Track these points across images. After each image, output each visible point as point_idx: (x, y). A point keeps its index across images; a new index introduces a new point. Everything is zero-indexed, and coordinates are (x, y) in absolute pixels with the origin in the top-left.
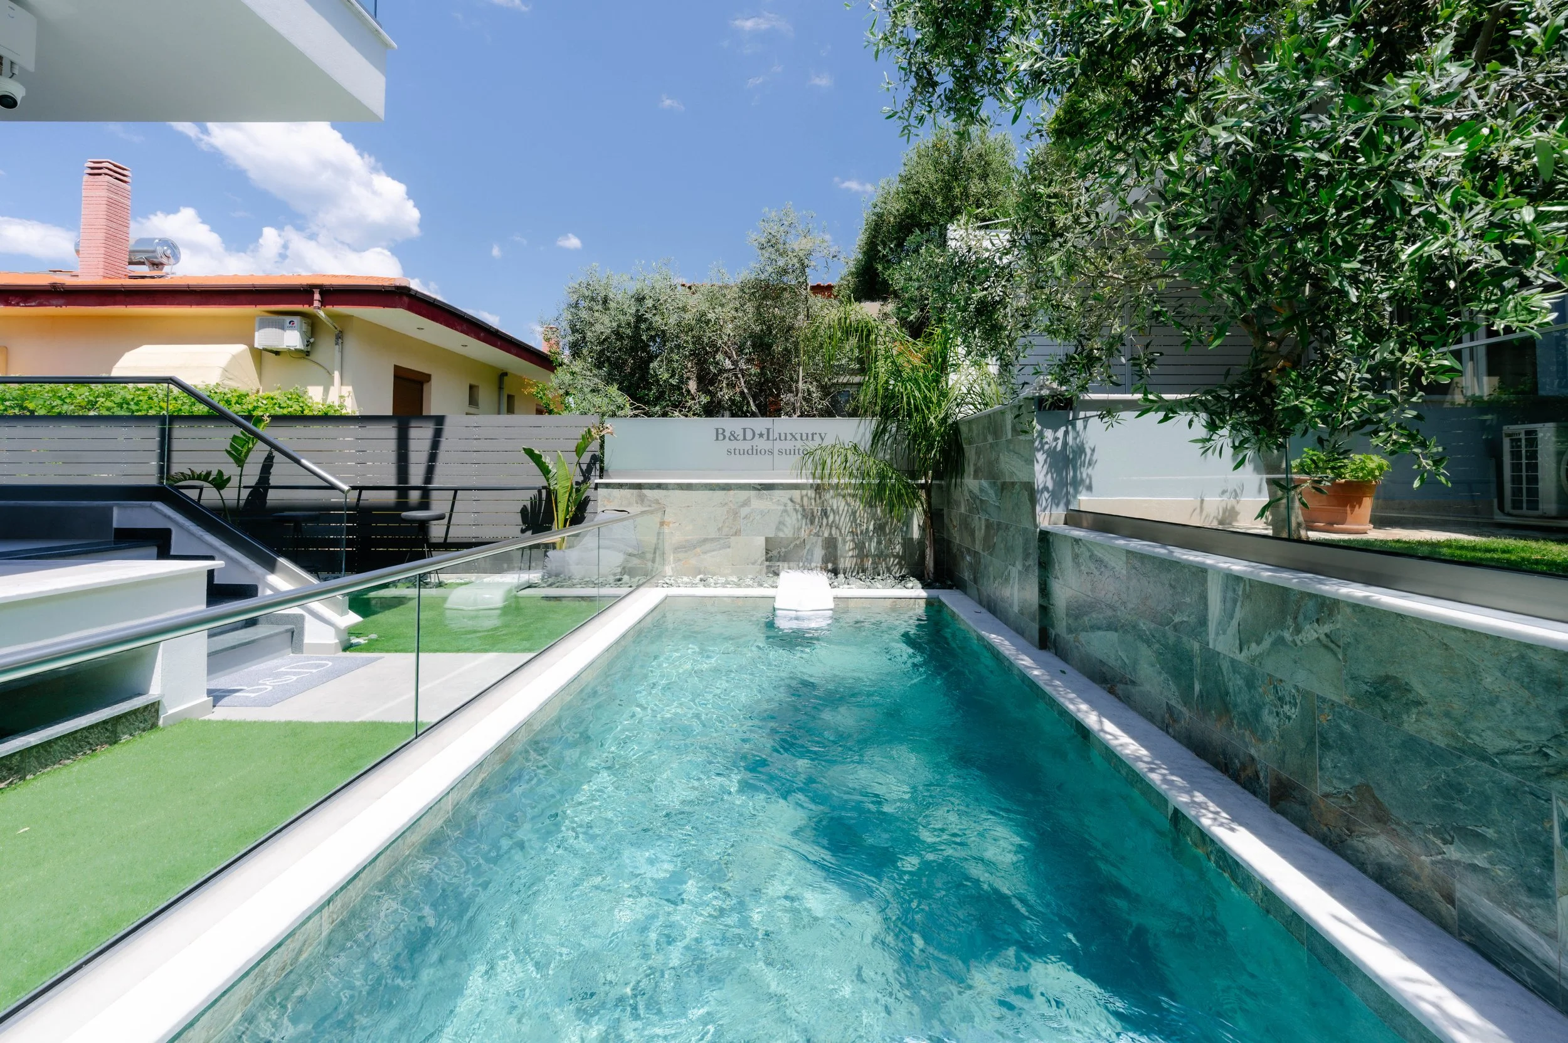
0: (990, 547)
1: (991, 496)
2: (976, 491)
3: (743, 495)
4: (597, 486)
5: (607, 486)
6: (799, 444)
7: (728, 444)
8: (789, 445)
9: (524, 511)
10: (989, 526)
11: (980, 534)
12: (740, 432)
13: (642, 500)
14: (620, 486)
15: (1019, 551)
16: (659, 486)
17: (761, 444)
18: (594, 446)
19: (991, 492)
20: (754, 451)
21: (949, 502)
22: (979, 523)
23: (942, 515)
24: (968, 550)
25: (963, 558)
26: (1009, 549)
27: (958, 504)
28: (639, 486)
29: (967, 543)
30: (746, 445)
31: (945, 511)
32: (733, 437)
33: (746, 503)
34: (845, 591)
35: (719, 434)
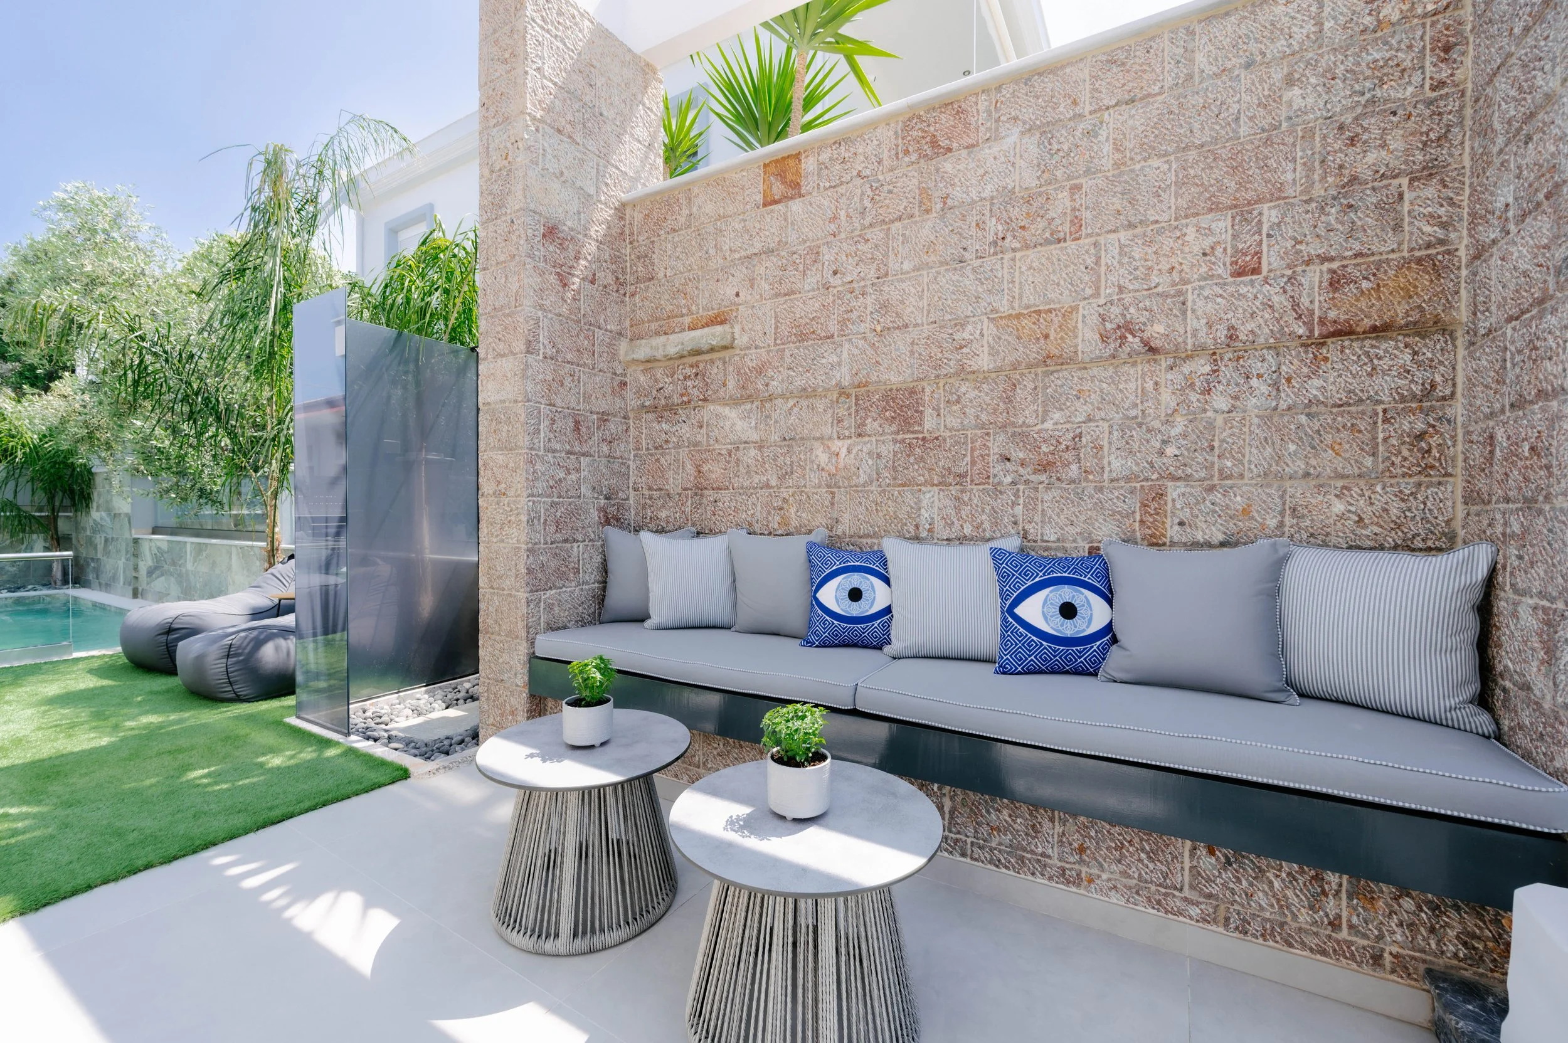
0: (107, 552)
1: (108, 522)
2: (98, 519)
10: (106, 540)
11: (100, 547)
15: (123, 552)
19: (108, 519)
21: (77, 528)
22: (99, 540)
23: (70, 539)
24: (93, 559)
25: (88, 565)
26: (118, 551)
27: (84, 529)
29: (92, 554)
31: (74, 536)
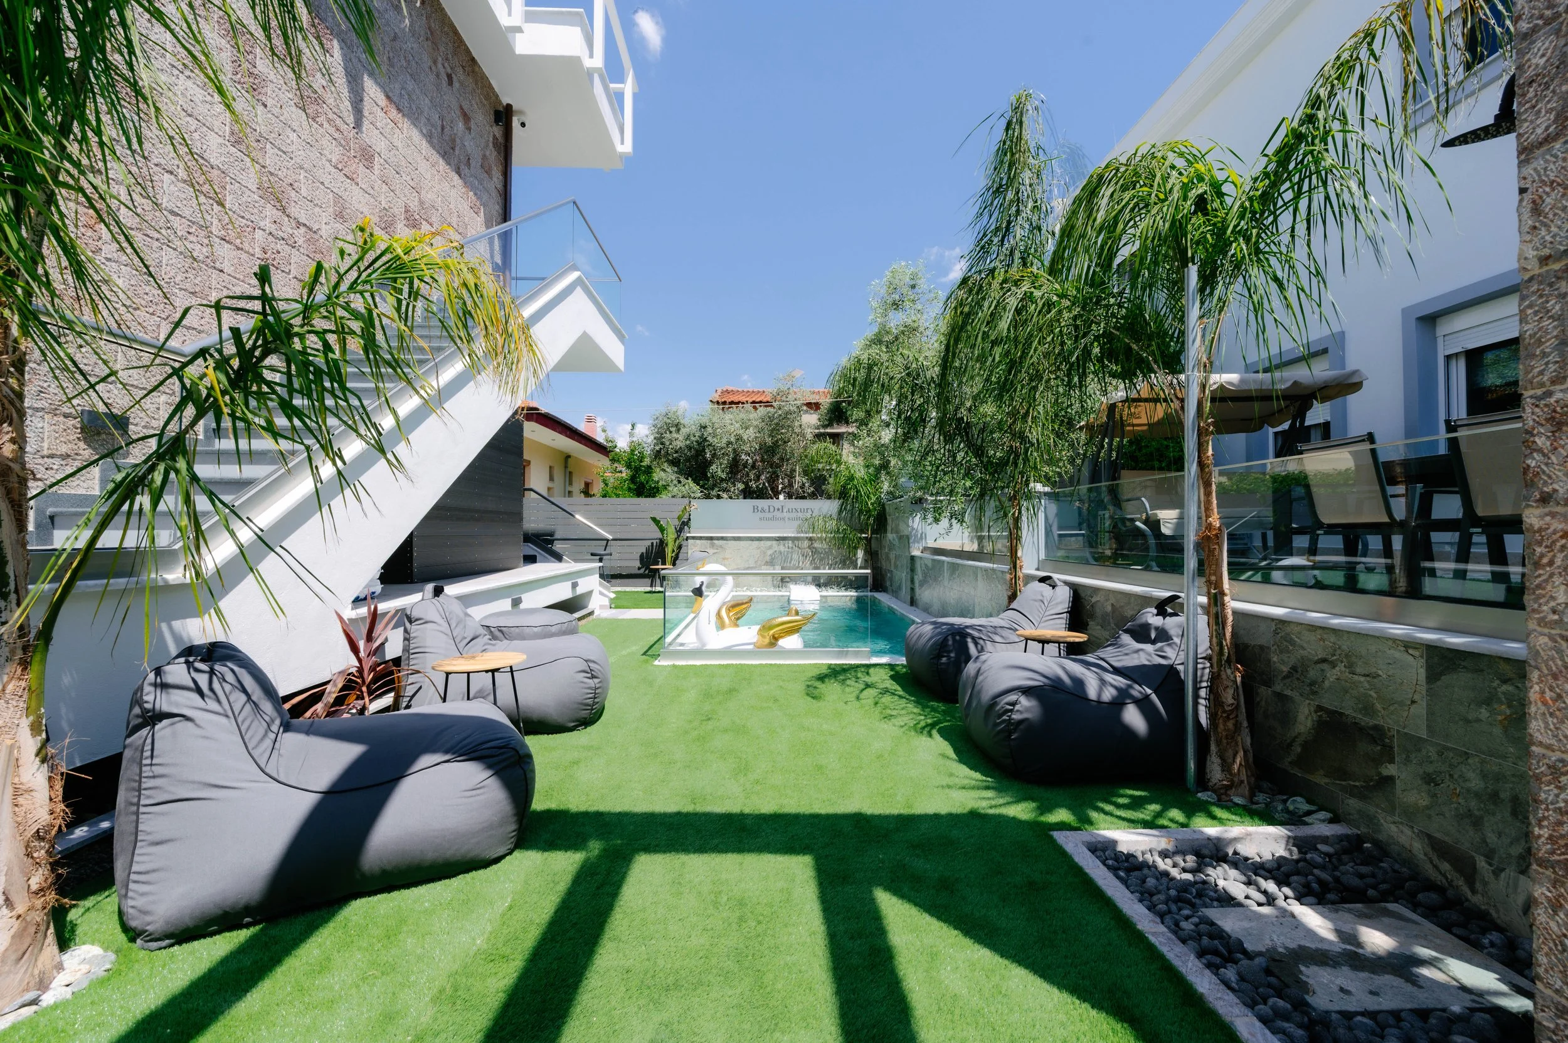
0: (895, 566)
1: (896, 542)
2: (892, 541)
3: (769, 543)
4: (687, 539)
5: (693, 538)
6: (800, 515)
7: (760, 515)
8: (794, 515)
9: (642, 556)
10: (895, 557)
11: (893, 561)
12: (766, 508)
13: (713, 546)
14: (701, 538)
15: (904, 567)
16: (722, 538)
17: (778, 514)
18: (686, 516)
19: (896, 539)
20: (773, 519)
21: (878, 547)
23: (878, 554)
26: (901, 567)
28: (711, 538)
30: (770, 515)
31: (879, 552)
32: (763, 511)
33: (770, 547)
34: (825, 593)
35: (755, 509)
